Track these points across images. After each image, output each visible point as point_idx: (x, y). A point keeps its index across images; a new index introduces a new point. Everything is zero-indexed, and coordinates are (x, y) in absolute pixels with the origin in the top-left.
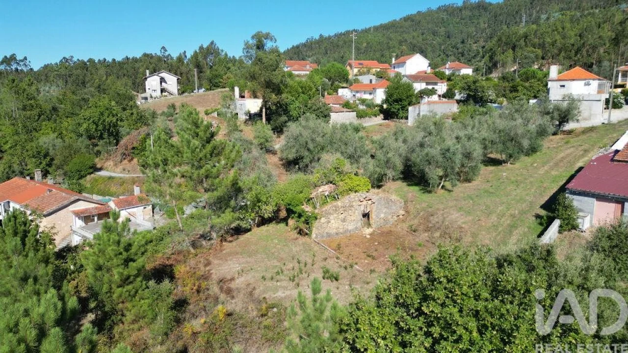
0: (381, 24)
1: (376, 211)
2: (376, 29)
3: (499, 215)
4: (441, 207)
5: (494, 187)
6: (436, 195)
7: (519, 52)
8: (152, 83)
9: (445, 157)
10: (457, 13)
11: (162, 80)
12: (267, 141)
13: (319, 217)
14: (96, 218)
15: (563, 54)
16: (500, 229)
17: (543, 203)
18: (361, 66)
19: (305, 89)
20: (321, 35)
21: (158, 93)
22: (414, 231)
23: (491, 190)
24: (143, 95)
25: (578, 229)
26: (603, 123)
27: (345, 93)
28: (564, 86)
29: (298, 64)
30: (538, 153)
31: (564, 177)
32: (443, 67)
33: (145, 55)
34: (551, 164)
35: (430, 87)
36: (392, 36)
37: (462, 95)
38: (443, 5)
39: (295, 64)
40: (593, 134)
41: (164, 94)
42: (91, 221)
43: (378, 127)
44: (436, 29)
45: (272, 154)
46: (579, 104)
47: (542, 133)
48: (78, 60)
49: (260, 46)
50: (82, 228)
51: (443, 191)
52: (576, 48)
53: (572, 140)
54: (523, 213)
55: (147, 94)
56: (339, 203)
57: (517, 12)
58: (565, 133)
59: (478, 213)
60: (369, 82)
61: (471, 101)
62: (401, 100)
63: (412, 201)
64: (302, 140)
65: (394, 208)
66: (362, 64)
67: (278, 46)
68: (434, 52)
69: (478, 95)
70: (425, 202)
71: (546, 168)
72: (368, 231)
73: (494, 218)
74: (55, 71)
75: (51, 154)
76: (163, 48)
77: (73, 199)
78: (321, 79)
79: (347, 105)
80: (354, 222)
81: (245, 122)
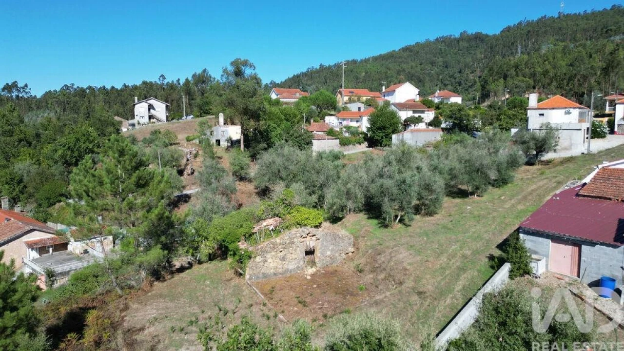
0: (381, 55)
1: (321, 248)
2: (375, 59)
3: (449, 255)
4: (392, 243)
5: (454, 222)
6: (392, 229)
7: (510, 81)
8: (141, 109)
9: (400, 189)
10: (454, 45)
11: (151, 107)
12: (242, 168)
13: (253, 256)
14: (51, 250)
15: (554, 83)
16: (447, 272)
17: (501, 242)
18: (351, 94)
19: (288, 117)
20: (321, 64)
21: (146, 120)
22: (360, 272)
23: (450, 226)
24: (131, 122)
25: (532, 275)
26: (583, 153)
27: (332, 121)
28: (543, 115)
29: (288, 92)
30: (509, 185)
31: (529, 211)
32: (432, 96)
33: (145, 83)
34: (520, 197)
35: (417, 115)
36: (391, 66)
37: (447, 123)
38: (441, 36)
39: (284, 92)
40: (571, 165)
41: (152, 120)
42: (47, 253)
43: (361, 155)
44: (434, 59)
45: (248, 181)
46: (556, 133)
47: (513, 163)
48: (78, 87)
49: (238, 73)
50: (34, 261)
51: (400, 225)
52: (567, 76)
53: (547, 171)
54: (476, 253)
55: (135, 121)
56: (278, 240)
57: (513, 44)
58: (543, 163)
59: (429, 252)
60: (357, 110)
61: (457, 130)
62: (384, 128)
63: (363, 237)
64: (275, 168)
65: (342, 244)
66: (352, 92)
67: (258, 73)
68: (431, 81)
69: (463, 124)
70: (377, 238)
71: (513, 201)
72: (311, 271)
73: (444, 259)
74: (54, 98)
75: (25, 181)
76: (162, 76)
77: (27, 228)
78: (309, 106)
79: (331, 133)
80: (294, 261)
81: (227, 149)
